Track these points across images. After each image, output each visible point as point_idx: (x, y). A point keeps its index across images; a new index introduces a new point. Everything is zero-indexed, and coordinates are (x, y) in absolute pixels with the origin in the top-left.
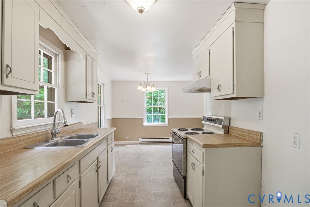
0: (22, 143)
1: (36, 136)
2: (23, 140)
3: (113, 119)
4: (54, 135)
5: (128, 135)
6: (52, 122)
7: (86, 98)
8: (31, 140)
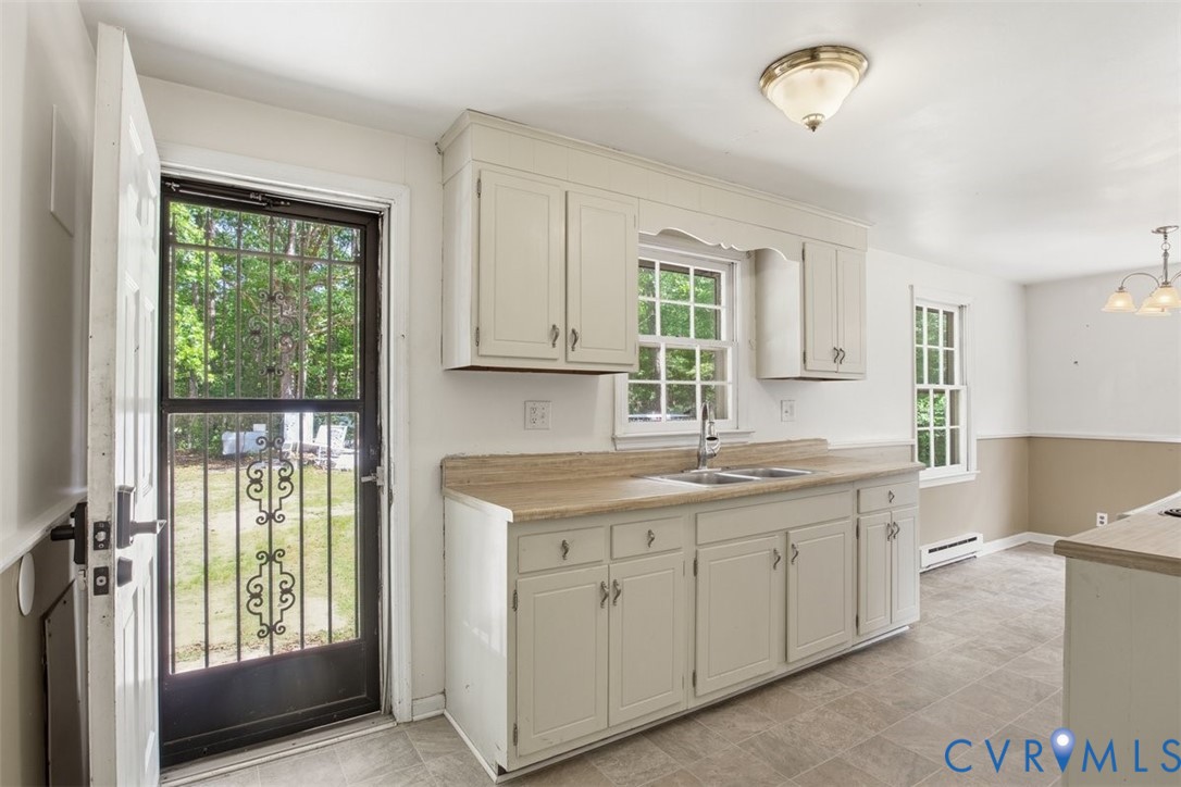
0: (629, 466)
1: (664, 458)
2: (633, 461)
3: (1029, 439)
4: (701, 459)
5: (1106, 516)
6: (699, 432)
7: (805, 369)
8: (652, 463)
